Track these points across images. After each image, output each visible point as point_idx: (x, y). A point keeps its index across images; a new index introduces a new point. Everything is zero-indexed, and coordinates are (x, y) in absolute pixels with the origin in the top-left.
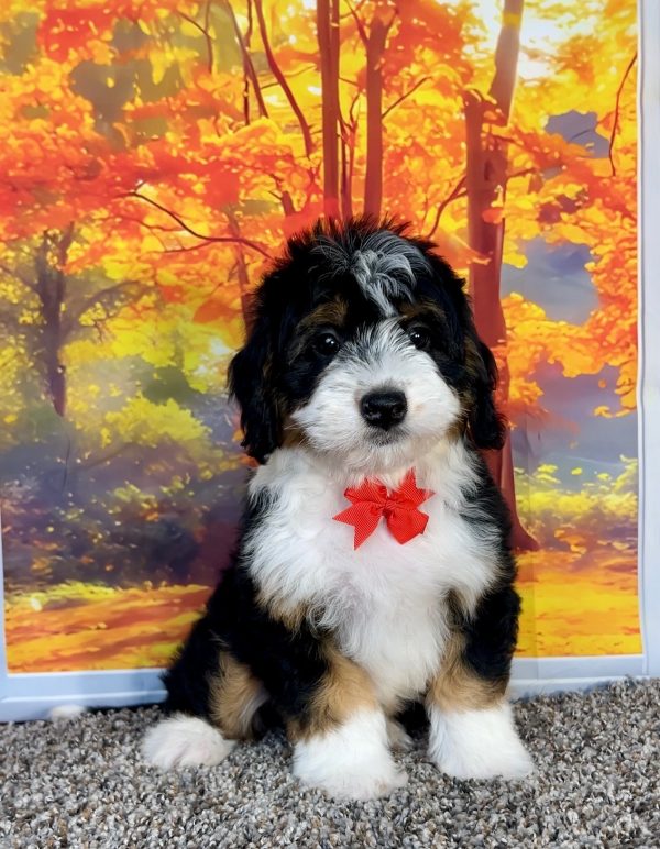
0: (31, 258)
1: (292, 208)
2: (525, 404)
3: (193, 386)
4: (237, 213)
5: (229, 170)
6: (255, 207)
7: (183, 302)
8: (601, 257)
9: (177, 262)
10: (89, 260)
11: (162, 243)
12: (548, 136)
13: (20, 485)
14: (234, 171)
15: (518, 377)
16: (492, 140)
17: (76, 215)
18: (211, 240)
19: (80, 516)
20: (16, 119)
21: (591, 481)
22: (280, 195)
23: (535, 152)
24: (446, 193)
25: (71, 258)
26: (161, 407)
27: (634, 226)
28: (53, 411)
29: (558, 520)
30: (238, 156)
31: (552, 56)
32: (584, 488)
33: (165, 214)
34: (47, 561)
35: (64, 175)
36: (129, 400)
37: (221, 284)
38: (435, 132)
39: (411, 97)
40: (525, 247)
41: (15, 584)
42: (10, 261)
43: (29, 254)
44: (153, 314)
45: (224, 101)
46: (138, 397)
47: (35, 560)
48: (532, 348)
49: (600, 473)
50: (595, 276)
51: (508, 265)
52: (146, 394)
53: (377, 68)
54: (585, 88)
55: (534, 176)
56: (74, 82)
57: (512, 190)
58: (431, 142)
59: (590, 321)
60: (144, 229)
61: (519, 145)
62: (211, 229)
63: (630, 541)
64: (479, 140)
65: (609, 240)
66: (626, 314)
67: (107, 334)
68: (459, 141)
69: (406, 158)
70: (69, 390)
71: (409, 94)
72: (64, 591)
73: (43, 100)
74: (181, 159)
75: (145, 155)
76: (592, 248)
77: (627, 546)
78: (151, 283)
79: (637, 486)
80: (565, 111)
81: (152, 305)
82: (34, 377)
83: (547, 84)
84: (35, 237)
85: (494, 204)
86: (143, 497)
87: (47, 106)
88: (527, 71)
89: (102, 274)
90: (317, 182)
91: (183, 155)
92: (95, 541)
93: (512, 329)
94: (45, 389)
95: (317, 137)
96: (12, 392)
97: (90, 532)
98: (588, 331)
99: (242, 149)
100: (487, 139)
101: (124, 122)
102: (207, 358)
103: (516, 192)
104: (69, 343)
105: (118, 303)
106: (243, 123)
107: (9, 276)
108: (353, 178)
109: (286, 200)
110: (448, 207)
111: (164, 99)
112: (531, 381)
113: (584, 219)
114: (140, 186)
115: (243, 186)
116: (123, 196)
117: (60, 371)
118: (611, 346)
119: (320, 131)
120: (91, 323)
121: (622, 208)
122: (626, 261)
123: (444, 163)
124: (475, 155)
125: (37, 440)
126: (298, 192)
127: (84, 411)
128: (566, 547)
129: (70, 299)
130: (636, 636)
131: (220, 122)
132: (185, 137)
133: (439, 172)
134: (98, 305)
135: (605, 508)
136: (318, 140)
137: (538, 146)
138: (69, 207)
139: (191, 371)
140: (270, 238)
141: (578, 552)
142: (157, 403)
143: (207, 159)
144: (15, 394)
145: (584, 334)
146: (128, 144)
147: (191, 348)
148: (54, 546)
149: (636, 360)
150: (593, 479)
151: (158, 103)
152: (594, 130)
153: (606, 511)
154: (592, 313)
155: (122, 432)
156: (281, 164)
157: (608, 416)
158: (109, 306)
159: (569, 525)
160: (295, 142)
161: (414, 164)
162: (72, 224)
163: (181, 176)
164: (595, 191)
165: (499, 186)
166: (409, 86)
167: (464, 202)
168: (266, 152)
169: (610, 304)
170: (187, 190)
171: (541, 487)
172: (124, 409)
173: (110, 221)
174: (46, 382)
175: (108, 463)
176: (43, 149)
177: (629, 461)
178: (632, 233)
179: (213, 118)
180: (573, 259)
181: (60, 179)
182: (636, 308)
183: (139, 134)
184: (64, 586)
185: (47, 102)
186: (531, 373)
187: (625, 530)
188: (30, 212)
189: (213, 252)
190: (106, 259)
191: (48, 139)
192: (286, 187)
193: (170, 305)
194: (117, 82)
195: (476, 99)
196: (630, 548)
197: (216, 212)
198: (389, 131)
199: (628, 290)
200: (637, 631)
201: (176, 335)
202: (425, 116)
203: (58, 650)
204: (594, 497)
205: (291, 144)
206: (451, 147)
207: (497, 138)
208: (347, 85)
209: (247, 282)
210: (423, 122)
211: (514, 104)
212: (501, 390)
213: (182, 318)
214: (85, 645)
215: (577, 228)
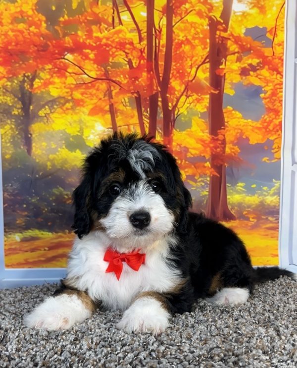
0: (18, 85)
1: (133, 66)
2: (232, 155)
3: (88, 144)
5: (105, 49)
6: (116, 65)
7: (84, 107)
8: (267, 92)
9: (81, 89)
10: (43, 87)
11: (75, 80)
12: (245, 37)
13: (11, 186)
14: (107, 49)
15: (229, 144)
16: (221, 39)
17: (38, 67)
18: (97, 79)
19: (38, 200)
20: (12, 23)
21: (260, 190)
22: (127, 60)
23: (239, 45)
24: (200, 62)
25: (35, 86)
26: (74, 153)
27: (282, 78)
28: (27, 154)
29: (245, 207)
30: (109, 42)
31: (248, 2)
32: (257, 193)
33: (77, 68)
34: (23, 220)
35: (33, 49)
36: (59, 149)
37: (100, 99)
38: (195, 34)
39: (185, 18)
40: (235, 86)
41: (8, 229)
42: (9, 86)
43: (17, 84)
44: (70, 111)
45: (104, 18)
46: (63, 148)
47: (18, 219)
48: (236, 131)
49: (264, 186)
50: (264, 100)
51: (226, 94)
52: (67, 147)
53: (171, 5)
54: (262, 16)
55: (239, 55)
56: (38, 7)
57: (229, 61)
58: (194, 38)
59: (261, 119)
60: (67, 74)
61: (232, 41)
62: (96, 74)
63: (276, 217)
64: (215, 38)
65: (270, 84)
66: (277, 117)
67: (50, 120)
68: (206, 39)
69: (183, 45)
70: (34, 144)
71: (185, 17)
72: (30, 233)
73: (24, 14)
74: (84, 43)
75: (69, 41)
76: (263, 88)
77: (274, 219)
78: (70, 98)
79: (279, 193)
80: (253, 26)
81: (70, 107)
82: (18, 138)
83: (245, 14)
84: (20, 76)
85: (221, 67)
86: (65, 193)
87: (26, 18)
88: (237, 8)
89: (49, 93)
90: (144, 55)
91: (85, 41)
92: (44, 211)
93: (227, 122)
94: (23, 144)
95: (144, 35)
96: (8, 145)
97: (42, 207)
98: (260, 124)
99: (111, 39)
100: (218, 38)
101: (59, 26)
102: (94, 132)
103: (231, 62)
104: (34, 123)
105: (55, 107)
106: (112, 28)
107: (8, 93)
108: (160, 53)
110: (201, 67)
111: (77, 16)
112: (235, 146)
113: (260, 75)
114: (66, 55)
115: (111, 56)
116: (59, 59)
117: (30, 136)
118: (270, 131)
119: (145, 32)
120: (44, 115)
121: (277, 70)
122: (278, 94)
123: (199, 48)
124: (213, 45)
125: (19, 166)
126: (135, 59)
127: (40, 154)
128: (248, 219)
129: (35, 104)
130: (275, 258)
131: (101, 27)
132: (86, 33)
133: (197, 52)
134: (47, 107)
135: (265, 202)
137: (241, 41)
138: (35, 63)
139: (86, 137)
140: (123, 79)
141: (253, 221)
142: (72, 151)
143: (95, 43)
144: (10, 146)
145: (259, 125)
146: (61, 36)
147: (87, 127)
148: (26, 213)
149: (281, 137)
150: (261, 189)
151: (75, 18)
152: (265, 35)
153: (266, 204)
154: (263, 116)
155: (56, 164)
156: (128, 46)
157: (268, 162)
158: (51, 108)
159: (249, 209)
160: (134, 36)
161: (186, 48)
162: (36, 71)
163: (84, 51)
164: (266, 62)
165: (223, 59)
166: (185, 13)
167: (208, 65)
168: (122, 41)
169: (271, 112)
170: (87, 57)
171: (238, 193)
172: (57, 153)
173: (53, 70)
174: (23, 140)
175: (50, 177)
176: (24, 37)
177: (277, 182)
178: (281, 81)
179: (99, 25)
180: (256, 92)
181: (31, 51)
182: (282, 114)
183: (66, 31)
184: (30, 231)
185: (25, 16)
186: (235, 142)
187: (274, 212)
188: (17, 65)
189: (97, 85)
190: (51, 87)
191: (26, 32)
192: (130, 57)
193: (78, 108)
194: (57, 8)
195: (214, 20)
196: (276, 220)
197: (99, 67)
198: (176, 33)
199: (278, 106)
200: (277, 256)
201: (80, 121)
202: (192, 27)
203: (27, 259)
204: (261, 197)
205: (132, 37)
206: (203, 41)
207: (223, 37)
208: (158, 12)
209: (112, 98)
210: (191, 30)
211: (230, 22)
212: (222, 149)
213: (83, 114)
214: (39, 257)
215: (257, 78)
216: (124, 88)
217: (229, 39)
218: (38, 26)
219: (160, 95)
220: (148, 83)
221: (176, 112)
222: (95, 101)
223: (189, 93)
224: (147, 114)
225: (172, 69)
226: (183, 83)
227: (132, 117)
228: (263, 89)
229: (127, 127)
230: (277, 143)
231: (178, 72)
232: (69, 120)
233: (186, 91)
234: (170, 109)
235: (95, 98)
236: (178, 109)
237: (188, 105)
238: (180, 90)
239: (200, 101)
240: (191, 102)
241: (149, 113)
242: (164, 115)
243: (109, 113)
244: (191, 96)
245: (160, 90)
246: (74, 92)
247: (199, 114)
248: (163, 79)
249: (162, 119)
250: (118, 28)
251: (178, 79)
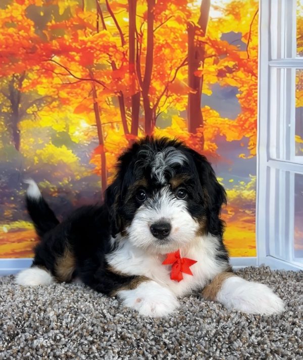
0: (7, 85)
1: (116, 68)
2: (210, 152)
3: (73, 140)
4: (93, 69)
5: (90, 51)
6: (100, 67)
7: (69, 105)
8: (242, 92)
9: (67, 88)
10: (31, 87)
11: (61, 80)
12: (222, 42)
14: (92, 51)
15: (208, 140)
16: (198, 42)
17: (26, 68)
18: (82, 79)
19: (25, 193)
20: (2, 27)
21: (237, 185)
22: (111, 62)
23: (216, 48)
24: (180, 64)
25: (24, 85)
26: (60, 149)
27: (257, 79)
28: (15, 149)
30: (94, 45)
31: (224, 9)
32: (234, 188)
33: (63, 69)
34: (10, 211)
35: (22, 51)
36: (46, 145)
37: (85, 98)
38: (175, 38)
39: (165, 24)
40: (212, 87)
43: (6, 83)
44: (57, 110)
45: (88, 23)
46: (50, 144)
47: (5, 211)
48: (214, 129)
49: (241, 181)
50: (240, 100)
51: (204, 94)
52: (53, 143)
53: (152, 11)
54: (237, 22)
55: (216, 58)
56: (27, 13)
57: (206, 63)
58: (174, 42)
59: (238, 118)
60: (54, 74)
61: (209, 45)
62: (82, 75)
63: (253, 210)
64: (193, 42)
65: (246, 85)
66: (253, 116)
67: (38, 117)
68: (185, 42)
69: (163, 49)
70: (22, 140)
71: (165, 22)
72: (17, 225)
73: (14, 20)
74: (70, 46)
75: (56, 44)
76: (238, 88)
78: (56, 97)
79: (256, 187)
80: (228, 31)
81: (56, 106)
82: (7, 134)
83: (221, 20)
84: (9, 76)
85: (199, 69)
86: (51, 186)
87: (16, 23)
88: (213, 14)
89: (36, 92)
90: (126, 57)
91: (71, 44)
93: (205, 121)
94: (11, 139)
95: (127, 39)
98: (237, 123)
99: (96, 43)
100: (196, 42)
101: (47, 30)
102: (78, 128)
103: (208, 64)
104: (22, 120)
105: (43, 105)
106: (96, 32)
108: (141, 56)
109: (113, 64)
110: (180, 69)
111: (64, 21)
112: (213, 142)
113: (236, 76)
114: (53, 57)
115: (95, 58)
116: (46, 60)
117: (18, 132)
118: (246, 129)
119: (128, 36)
120: (31, 113)
121: (251, 71)
122: (253, 94)
123: (179, 51)
124: (191, 48)
125: (8, 161)
126: (118, 61)
127: (28, 149)
128: (226, 212)
129: (23, 103)
130: (254, 249)
131: (87, 31)
132: (72, 37)
133: (176, 55)
134: (34, 105)
135: (243, 196)
136: (127, 40)
137: (218, 45)
138: (24, 65)
139: (72, 134)
140: (106, 79)
141: (231, 214)
142: (58, 147)
143: (81, 46)
145: (235, 124)
146: (49, 39)
147: (73, 124)
148: (14, 205)
149: (256, 135)
150: (238, 184)
151: (62, 23)
152: (240, 40)
153: (243, 198)
154: (239, 115)
155: (43, 159)
156: (111, 49)
157: (244, 158)
158: (39, 106)
160: (117, 40)
161: (166, 51)
162: (25, 71)
163: (70, 53)
164: (241, 64)
165: (201, 62)
166: (165, 19)
167: (186, 67)
168: (106, 44)
169: (246, 112)
170: (72, 59)
172: (44, 149)
173: (40, 71)
174: (12, 136)
175: (37, 171)
176: (13, 40)
177: (253, 177)
178: (255, 82)
179: (84, 30)
180: (232, 92)
181: (20, 53)
182: (257, 113)
183: (53, 35)
184: (17, 222)
185: (15, 21)
186: (213, 139)
187: (251, 205)
188: (7, 66)
189: (82, 85)
190: (38, 86)
191: (16, 36)
192: (114, 59)
193: (64, 106)
194: (44, 13)
195: (192, 26)
196: (253, 213)
197: (84, 68)
198: (156, 37)
199: (253, 106)
200: (255, 247)
201: (66, 119)
202: (171, 31)
203: (14, 249)
204: (238, 191)
205: (115, 41)
206: (182, 45)
207: (200, 41)
208: (139, 17)
209: (96, 97)
210: (170, 34)
211: (208, 28)
212: (200, 146)
213: (69, 112)
214: (26, 247)
215: (233, 80)
216: (107, 87)
217: (207, 43)
218: (27, 30)
219: (141, 95)
220: (131, 84)
221: (157, 111)
222: (80, 99)
223: (169, 93)
224: (130, 113)
225: (153, 70)
226: (164, 84)
227: (115, 115)
228: (239, 90)
229: (110, 124)
230: (252, 140)
231: (159, 74)
232: (56, 118)
233: (166, 91)
234: (151, 107)
235: (80, 97)
236: (159, 108)
237: (168, 104)
238: (161, 90)
239: (180, 101)
240: (171, 101)
241: (131, 111)
242: (146, 113)
243: (93, 111)
244: (171, 96)
245: (141, 90)
246: (60, 92)
247: (179, 113)
248: (144, 80)
249: (144, 117)
250: (102, 32)
251: (159, 80)
